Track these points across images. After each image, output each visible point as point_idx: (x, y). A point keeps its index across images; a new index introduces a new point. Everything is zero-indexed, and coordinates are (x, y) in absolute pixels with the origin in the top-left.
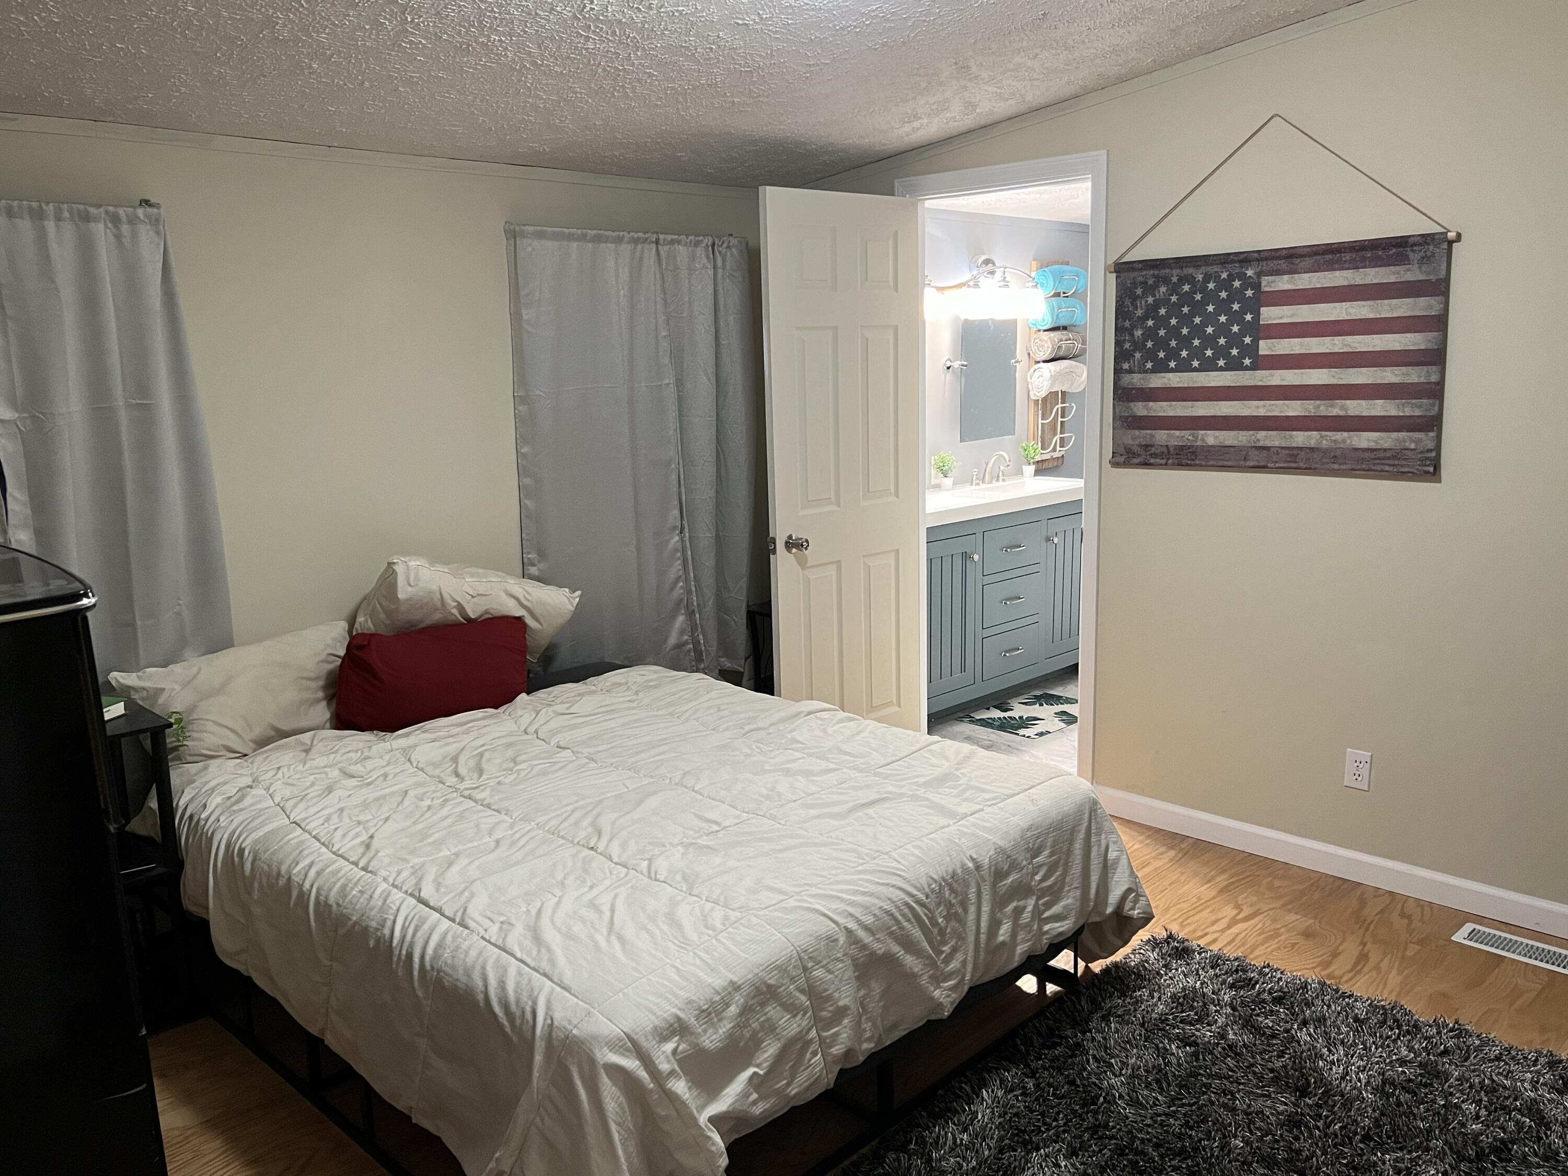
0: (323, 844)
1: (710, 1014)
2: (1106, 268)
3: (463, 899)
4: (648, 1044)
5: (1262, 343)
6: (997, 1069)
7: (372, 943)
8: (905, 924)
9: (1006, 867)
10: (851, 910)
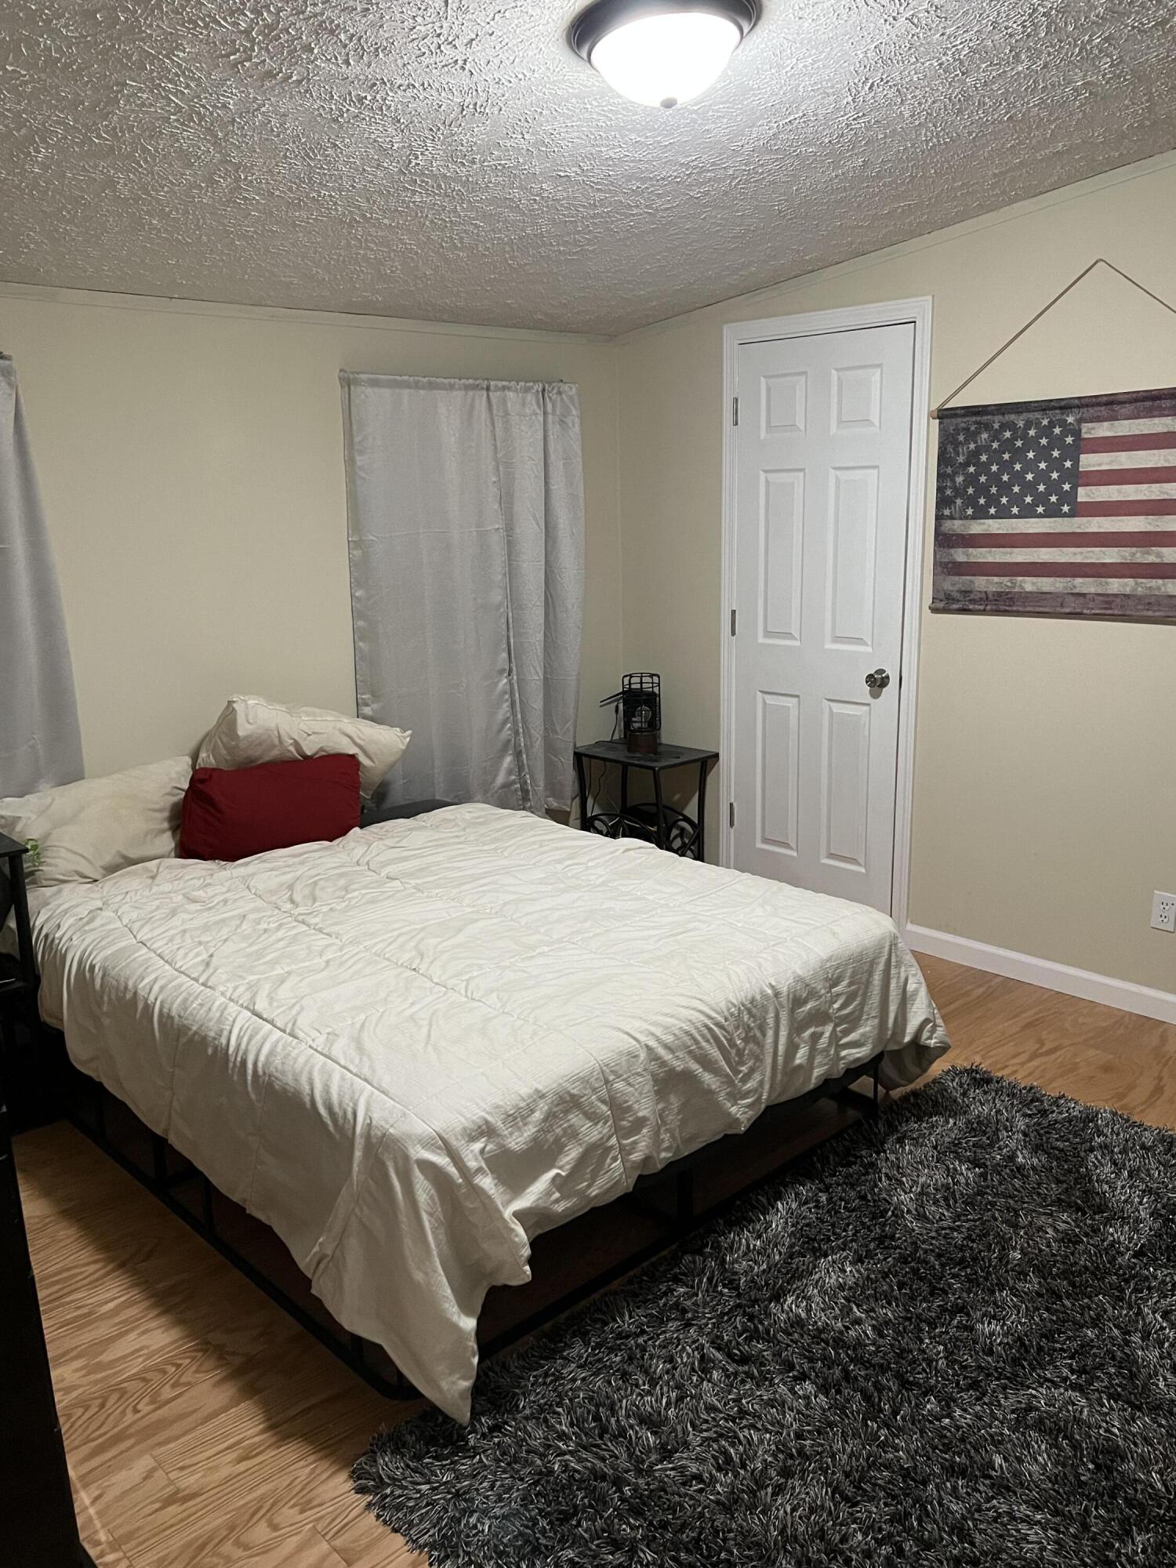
0: (167, 962)
1: (516, 1118)
2: (931, 415)
3: (294, 1011)
4: (457, 1143)
5: (1081, 490)
6: (792, 1183)
7: (210, 1051)
8: (704, 1044)
9: (804, 995)
10: (653, 1029)
